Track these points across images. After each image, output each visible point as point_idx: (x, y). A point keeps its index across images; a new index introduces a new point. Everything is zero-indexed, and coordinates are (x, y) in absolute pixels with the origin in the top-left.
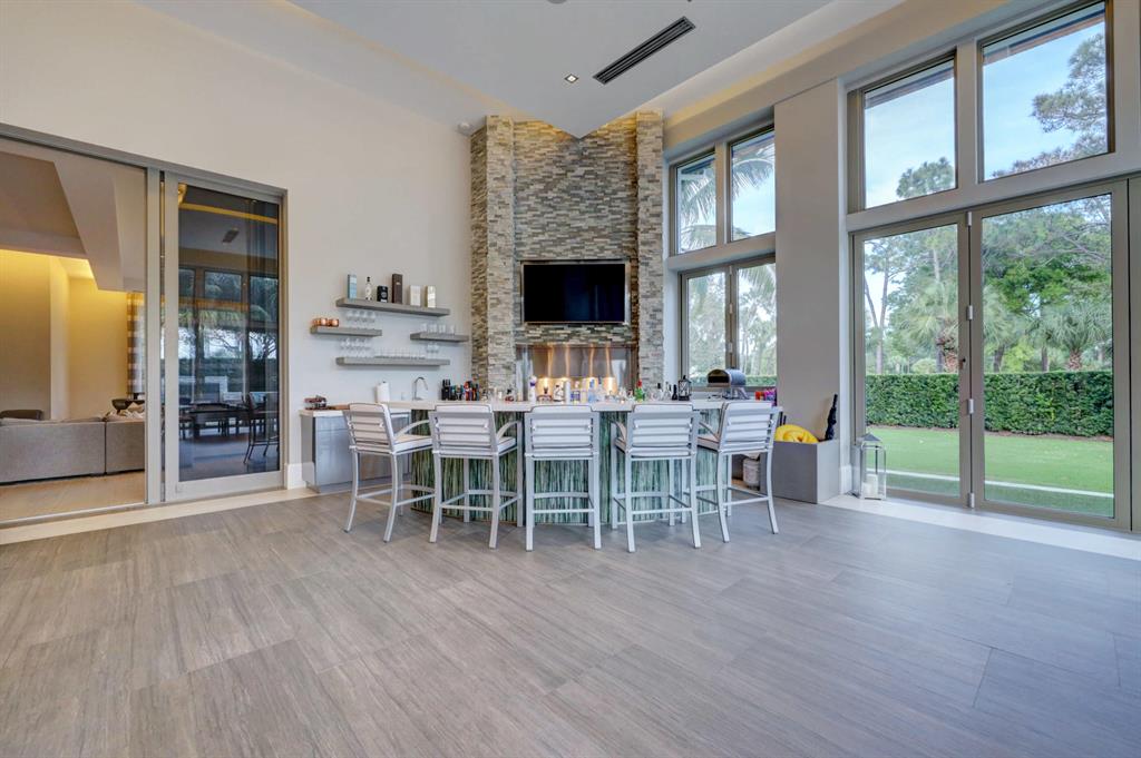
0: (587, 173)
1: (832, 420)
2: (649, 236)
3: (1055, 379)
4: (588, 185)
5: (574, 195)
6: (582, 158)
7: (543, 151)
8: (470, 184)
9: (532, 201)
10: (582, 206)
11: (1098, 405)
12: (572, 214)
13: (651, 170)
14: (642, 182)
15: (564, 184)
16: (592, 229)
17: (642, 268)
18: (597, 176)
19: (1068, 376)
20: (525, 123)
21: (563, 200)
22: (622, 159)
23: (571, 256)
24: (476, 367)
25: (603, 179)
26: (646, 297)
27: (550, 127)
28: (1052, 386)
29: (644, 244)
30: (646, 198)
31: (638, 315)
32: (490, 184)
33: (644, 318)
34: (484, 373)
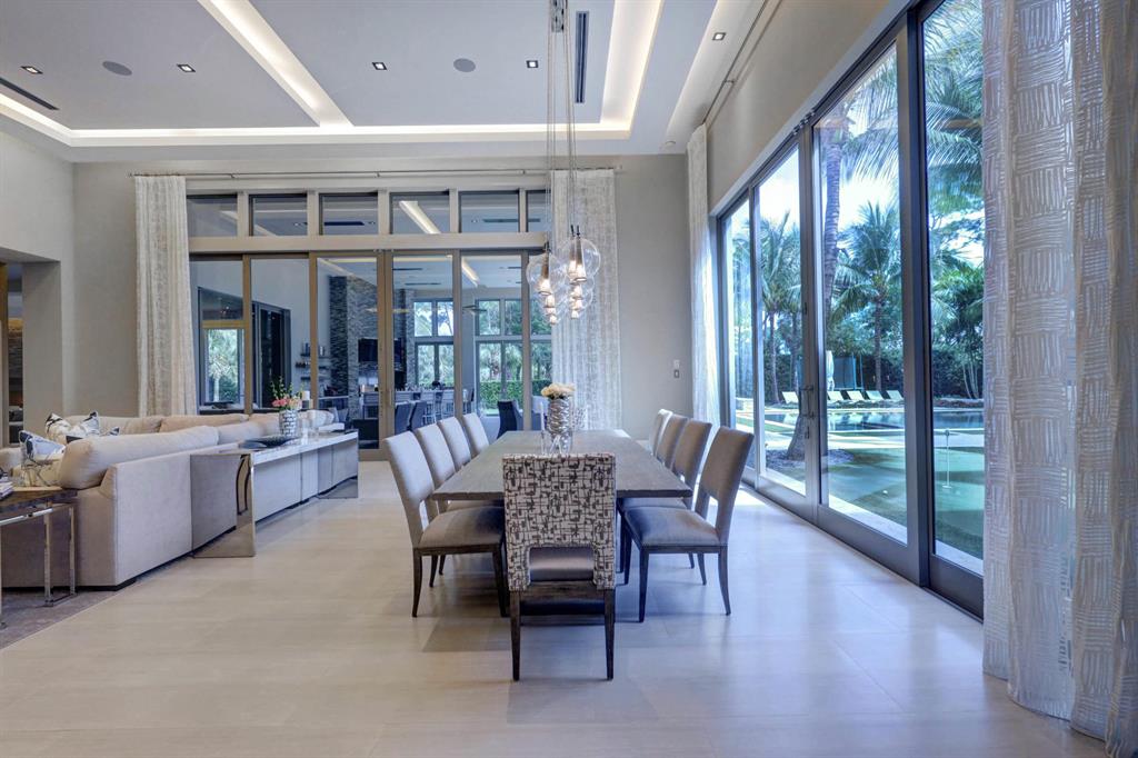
17: (407, 342)
24: (337, 380)
26: (410, 354)
31: (405, 360)
32: (349, 304)
33: (408, 362)
34: (340, 383)
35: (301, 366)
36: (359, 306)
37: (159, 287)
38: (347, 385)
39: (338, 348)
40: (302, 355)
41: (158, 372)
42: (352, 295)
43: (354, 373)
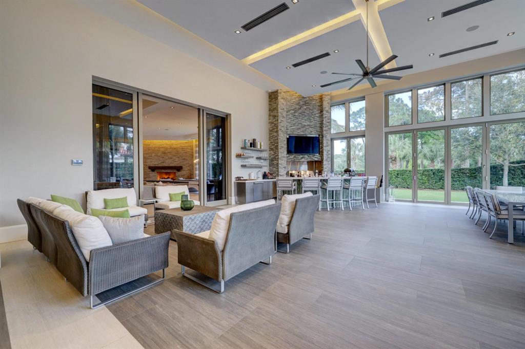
0: (307, 108)
1: (381, 182)
2: (327, 129)
3: (428, 171)
4: (307, 112)
5: (303, 115)
6: (306, 103)
7: (294, 100)
8: (268, 109)
9: (291, 116)
10: (305, 118)
11: (440, 179)
12: (303, 121)
13: (327, 109)
14: (324, 112)
15: (300, 111)
16: (308, 125)
17: (324, 138)
18: (310, 109)
19: (432, 170)
20: (288, 92)
21: (300, 116)
22: (317, 104)
23: (302, 133)
24: (271, 167)
25: (312, 110)
26: (325, 147)
27: (296, 93)
28: (427, 173)
29: (325, 131)
30: (326, 117)
31: (322, 152)
32: (280, 110)
33: (325, 153)
34: (275, 169)
35: (239, 156)
38: (278, 171)
39: (273, 144)
40: (242, 148)
42: (281, 102)
43: (283, 162)
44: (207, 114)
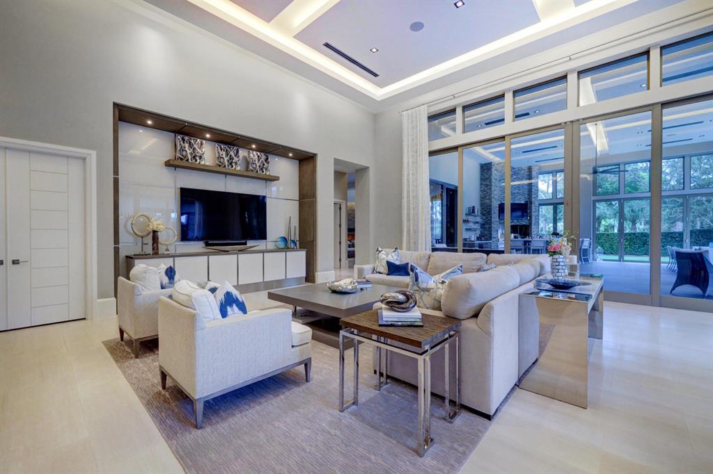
6: (516, 173)
13: (535, 177)
14: (533, 180)
17: (532, 203)
20: (501, 163)
26: (534, 212)
29: (533, 197)
32: (493, 180)
33: (532, 218)
34: (486, 232)
35: (465, 221)
36: (499, 181)
37: (413, 174)
38: (491, 234)
39: (486, 210)
40: (466, 214)
41: (412, 225)
42: (495, 174)
43: (495, 226)
44: (447, 189)
